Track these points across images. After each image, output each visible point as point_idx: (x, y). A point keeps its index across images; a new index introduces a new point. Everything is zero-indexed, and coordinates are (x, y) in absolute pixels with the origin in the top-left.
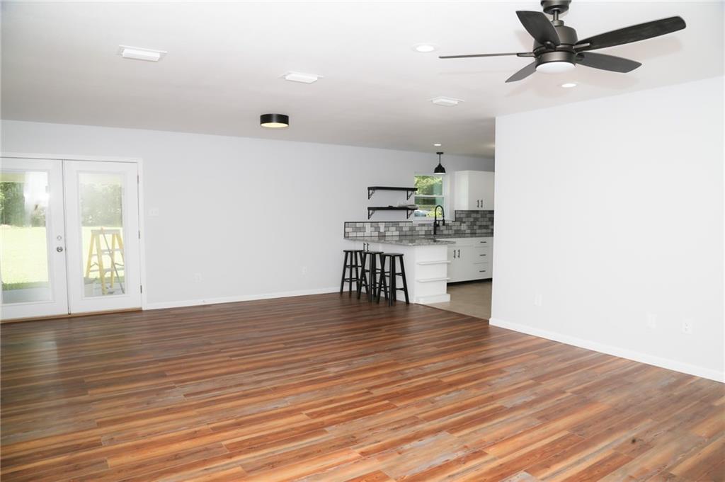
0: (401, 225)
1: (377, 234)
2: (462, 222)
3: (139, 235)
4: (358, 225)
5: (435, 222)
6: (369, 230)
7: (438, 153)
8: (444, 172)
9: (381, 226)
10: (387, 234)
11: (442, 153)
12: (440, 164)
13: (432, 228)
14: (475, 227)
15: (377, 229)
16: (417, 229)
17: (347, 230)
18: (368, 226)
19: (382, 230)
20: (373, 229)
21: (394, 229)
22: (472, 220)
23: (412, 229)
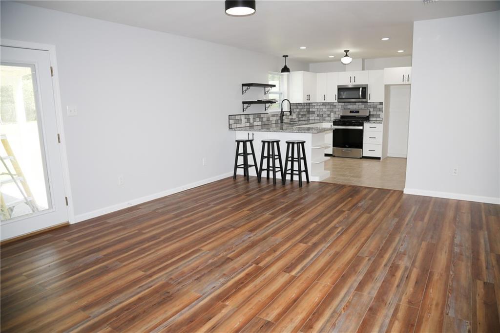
0: (262, 116)
1: (248, 124)
3: (59, 139)
4: (237, 117)
5: (281, 113)
6: (244, 121)
8: (289, 72)
9: (251, 118)
11: (287, 56)
12: (285, 66)
13: (278, 118)
16: (271, 119)
17: (230, 122)
18: (243, 118)
19: (251, 121)
20: (246, 120)
21: (258, 119)
23: (268, 119)
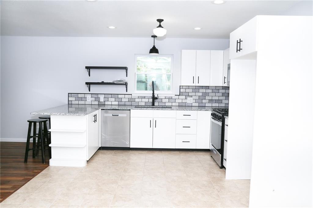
0: (120, 96)
1: (96, 103)
2: (187, 95)
4: (79, 96)
6: (89, 99)
7: (152, 36)
9: (100, 97)
10: (106, 103)
12: (154, 46)
14: (204, 101)
15: (97, 99)
16: (137, 100)
17: (70, 99)
18: (89, 97)
19: (102, 100)
20: (94, 99)
21: (114, 99)
22: (200, 94)
23: (132, 100)
